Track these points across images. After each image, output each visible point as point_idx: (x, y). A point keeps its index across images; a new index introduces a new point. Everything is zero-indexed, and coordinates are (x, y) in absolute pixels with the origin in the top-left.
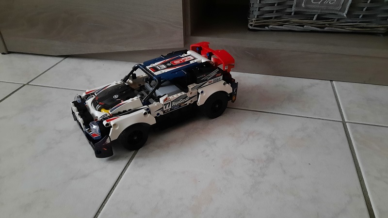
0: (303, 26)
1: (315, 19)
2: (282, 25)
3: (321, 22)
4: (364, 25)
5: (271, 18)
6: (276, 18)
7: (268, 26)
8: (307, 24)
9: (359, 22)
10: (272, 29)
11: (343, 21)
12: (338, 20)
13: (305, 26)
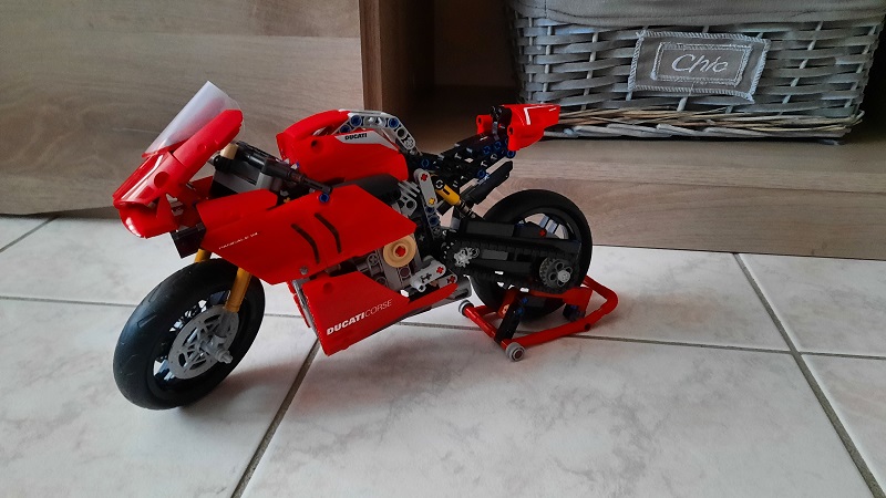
0: (654, 125)
1: (680, 108)
2: (604, 125)
3: (696, 115)
4: (796, 119)
5: (578, 108)
6: (589, 107)
7: (570, 126)
8: (664, 120)
9: (784, 114)
10: (582, 134)
11: (746, 111)
12: (735, 109)
13: (659, 126)
